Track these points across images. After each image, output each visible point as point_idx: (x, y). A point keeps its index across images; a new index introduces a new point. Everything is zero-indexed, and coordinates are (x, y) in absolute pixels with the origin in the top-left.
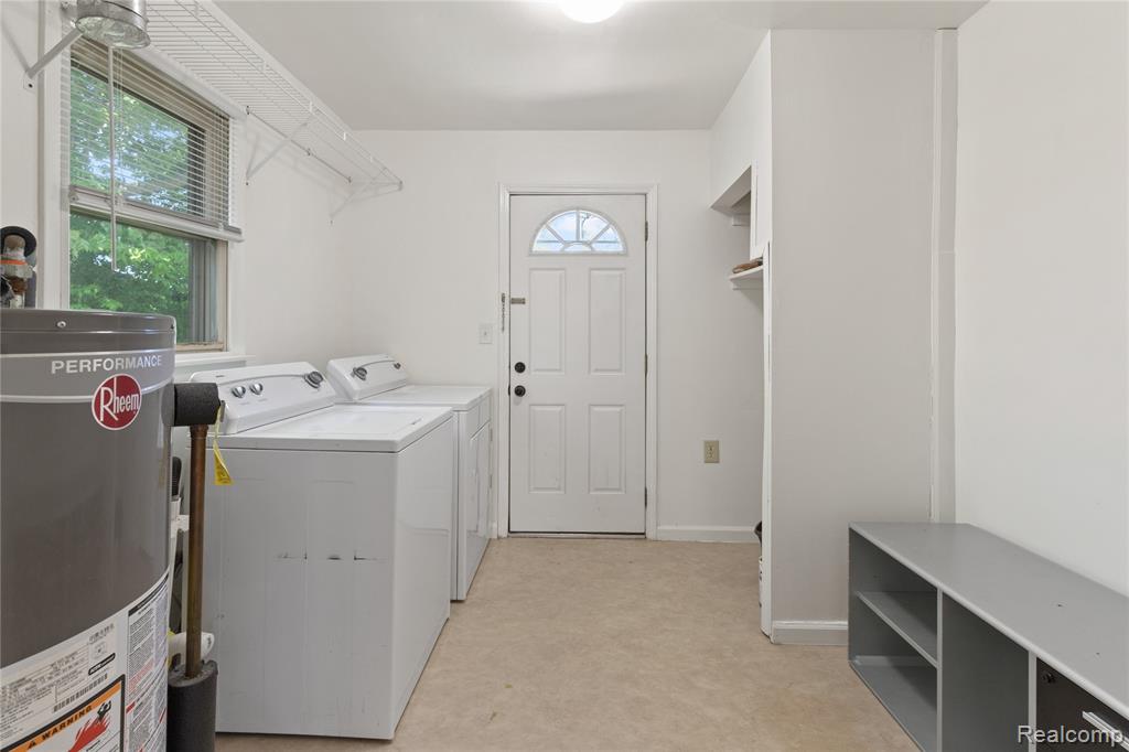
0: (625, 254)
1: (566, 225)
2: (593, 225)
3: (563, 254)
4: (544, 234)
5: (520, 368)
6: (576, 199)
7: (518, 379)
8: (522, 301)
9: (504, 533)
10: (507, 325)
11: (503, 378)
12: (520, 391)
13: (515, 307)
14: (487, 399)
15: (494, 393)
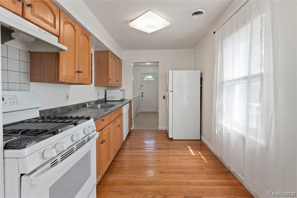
0: (154, 80)
1: (147, 77)
2: (150, 77)
3: (147, 80)
4: (145, 78)
5: (142, 93)
6: (149, 74)
7: (142, 95)
8: (143, 86)
9: (141, 112)
10: (141, 89)
11: (140, 95)
12: (142, 96)
13: (142, 86)
14: (139, 97)
15: (139, 96)
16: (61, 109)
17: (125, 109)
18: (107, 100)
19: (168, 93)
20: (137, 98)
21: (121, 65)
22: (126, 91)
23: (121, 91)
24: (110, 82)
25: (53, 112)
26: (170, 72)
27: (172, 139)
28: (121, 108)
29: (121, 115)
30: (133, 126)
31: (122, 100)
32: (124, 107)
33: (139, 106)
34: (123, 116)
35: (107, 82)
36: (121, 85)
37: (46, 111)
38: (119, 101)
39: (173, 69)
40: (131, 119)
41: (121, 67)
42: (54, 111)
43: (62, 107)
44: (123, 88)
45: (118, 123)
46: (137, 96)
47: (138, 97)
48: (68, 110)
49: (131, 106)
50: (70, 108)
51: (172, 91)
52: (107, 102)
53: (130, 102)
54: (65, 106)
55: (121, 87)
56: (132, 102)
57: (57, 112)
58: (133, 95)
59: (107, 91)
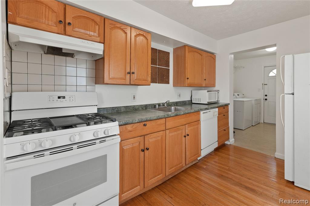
3: (275, 76)
4: (271, 73)
5: (266, 96)
8: (267, 85)
9: (263, 123)
10: (263, 88)
11: (262, 97)
12: (266, 99)
13: (265, 86)
15: (260, 99)
16: (125, 108)
18: (193, 102)
20: (253, 101)
23: (208, 91)
24: (188, 82)
25: (115, 110)
29: (195, 122)
31: (211, 104)
37: (108, 109)
42: (117, 109)
43: (126, 106)
44: (216, 88)
45: (187, 132)
47: (257, 100)
48: (133, 109)
49: (227, 112)
50: (137, 108)
52: (193, 105)
53: (222, 107)
54: (130, 106)
57: (120, 111)
59: (193, 91)
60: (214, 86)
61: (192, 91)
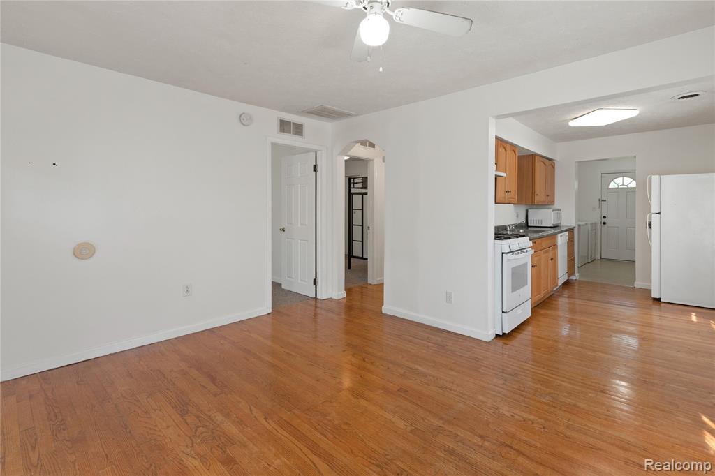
1: (618, 181)
2: (627, 180)
3: (616, 186)
4: (612, 183)
5: (604, 217)
6: (622, 174)
7: (604, 220)
8: (605, 201)
9: (600, 258)
10: (600, 207)
11: (598, 220)
12: (604, 223)
13: (603, 202)
14: (594, 225)
15: (595, 223)
17: (562, 239)
18: (529, 225)
19: (650, 216)
20: (589, 226)
21: (554, 168)
22: (562, 212)
23: (553, 211)
24: (537, 198)
26: (655, 179)
27: (659, 300)
28: (554, 236)
29: (555, 246)
30: (577, 274)
31: (554, 227)
32: (559, 235)
33: (596, 244)
34: (557, 248)
35: (533, 199)
36: (554, 201)
38: (551, 227)
39: (661, 173)
40: (573, 260)
41: (554, 171)
44: (557, 206)
45: (551, 255)
46: (589, 223)
47: (591, 224)
49: (573, 238)
51: (659, 213)
52: (530, 229)
53: (571, 230)
55: (553, 204)
56: (576, 231)
58: (578, 219)
59: (529, 210)
60: (552, 203)
61: (527, 211)
